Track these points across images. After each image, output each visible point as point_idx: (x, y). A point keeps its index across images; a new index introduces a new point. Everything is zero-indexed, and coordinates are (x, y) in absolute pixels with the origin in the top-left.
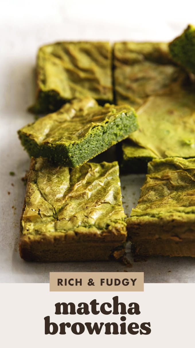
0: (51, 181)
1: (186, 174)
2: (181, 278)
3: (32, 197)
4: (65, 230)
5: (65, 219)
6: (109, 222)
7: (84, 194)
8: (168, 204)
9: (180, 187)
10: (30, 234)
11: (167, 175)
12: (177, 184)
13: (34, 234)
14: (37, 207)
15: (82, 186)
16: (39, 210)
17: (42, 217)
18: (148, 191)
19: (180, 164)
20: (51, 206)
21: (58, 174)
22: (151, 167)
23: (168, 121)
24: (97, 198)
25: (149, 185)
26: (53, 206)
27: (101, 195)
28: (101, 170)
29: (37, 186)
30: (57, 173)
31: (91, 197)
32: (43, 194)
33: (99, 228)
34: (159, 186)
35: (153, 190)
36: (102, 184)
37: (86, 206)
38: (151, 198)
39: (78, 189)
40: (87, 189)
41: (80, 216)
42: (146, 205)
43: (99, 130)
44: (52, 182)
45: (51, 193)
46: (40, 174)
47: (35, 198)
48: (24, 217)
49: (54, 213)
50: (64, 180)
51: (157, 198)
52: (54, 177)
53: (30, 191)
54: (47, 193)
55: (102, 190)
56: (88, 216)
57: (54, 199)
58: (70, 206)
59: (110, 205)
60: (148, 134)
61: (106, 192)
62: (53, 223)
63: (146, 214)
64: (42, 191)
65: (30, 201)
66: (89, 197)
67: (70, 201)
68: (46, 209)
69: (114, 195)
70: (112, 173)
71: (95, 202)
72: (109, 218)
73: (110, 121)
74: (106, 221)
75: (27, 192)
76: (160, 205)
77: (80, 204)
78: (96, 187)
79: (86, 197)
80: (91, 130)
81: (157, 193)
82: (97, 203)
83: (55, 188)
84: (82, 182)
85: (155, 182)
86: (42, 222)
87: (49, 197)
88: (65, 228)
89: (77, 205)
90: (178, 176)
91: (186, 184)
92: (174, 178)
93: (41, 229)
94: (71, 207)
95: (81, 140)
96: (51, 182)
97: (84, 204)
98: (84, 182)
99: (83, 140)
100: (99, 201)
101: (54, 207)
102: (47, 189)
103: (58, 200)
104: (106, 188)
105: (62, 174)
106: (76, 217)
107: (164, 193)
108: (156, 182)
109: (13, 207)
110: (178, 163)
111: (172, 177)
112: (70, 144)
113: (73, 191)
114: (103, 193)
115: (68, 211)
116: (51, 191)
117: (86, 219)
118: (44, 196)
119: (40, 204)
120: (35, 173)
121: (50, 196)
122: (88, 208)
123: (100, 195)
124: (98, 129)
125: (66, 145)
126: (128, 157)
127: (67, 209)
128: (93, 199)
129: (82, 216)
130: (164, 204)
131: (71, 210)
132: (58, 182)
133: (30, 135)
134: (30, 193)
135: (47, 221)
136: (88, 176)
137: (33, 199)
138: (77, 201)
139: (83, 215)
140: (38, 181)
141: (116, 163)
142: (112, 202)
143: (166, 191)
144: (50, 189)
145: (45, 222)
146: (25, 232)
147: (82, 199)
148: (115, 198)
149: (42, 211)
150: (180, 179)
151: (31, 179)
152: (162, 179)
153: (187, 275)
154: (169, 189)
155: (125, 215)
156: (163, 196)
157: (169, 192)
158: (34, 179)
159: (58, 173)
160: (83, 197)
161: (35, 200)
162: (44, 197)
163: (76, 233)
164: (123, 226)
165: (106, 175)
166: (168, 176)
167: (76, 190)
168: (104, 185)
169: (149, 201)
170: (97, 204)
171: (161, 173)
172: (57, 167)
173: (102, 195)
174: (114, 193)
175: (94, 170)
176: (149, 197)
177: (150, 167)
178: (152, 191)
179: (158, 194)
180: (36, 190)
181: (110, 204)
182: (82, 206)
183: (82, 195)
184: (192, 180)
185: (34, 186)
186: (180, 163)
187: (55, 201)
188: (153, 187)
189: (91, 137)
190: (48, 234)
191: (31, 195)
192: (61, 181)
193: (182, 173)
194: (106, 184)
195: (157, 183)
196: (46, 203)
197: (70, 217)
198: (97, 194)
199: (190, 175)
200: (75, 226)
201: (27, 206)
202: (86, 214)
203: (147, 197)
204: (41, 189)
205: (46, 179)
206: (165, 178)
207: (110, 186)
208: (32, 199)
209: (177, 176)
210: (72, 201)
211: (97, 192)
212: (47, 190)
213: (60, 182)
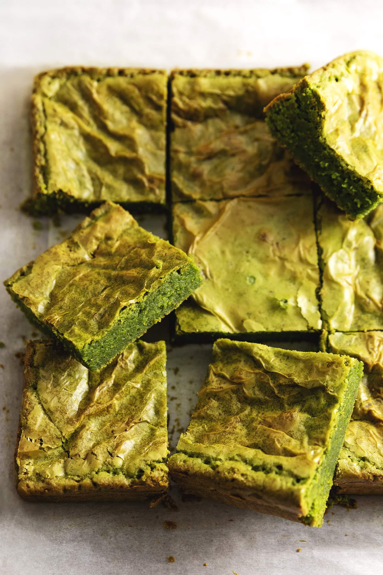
0: (59, 385)
1: (268, 380)
2: (246, 531)
3: (30, 417)
4: (78, 476)
5: (80, 456)
6: (143, 466)
7: (110, 406)
8: (234, 435)
9: (257, 401)
10: (30, 479)
11: (239, 376)
12: (253, 396)
13: (35, 480)
14: (39, 435)
15: (106, 392)
16: (41, 440)
17: (46, 451)
18: (209, 399)
19: (261, 359)
20: (60, 433)
21: (70, 369)
22: (218, 350)
23: (255, 255)
24: (129, 412)
25: (210, 389)
26: (61, 433)
27: (136, 406)
28: (138, 358)
29: (38, 395)
30: (69, 367)
31: (120, 410)
32: (47, 411)
33: (128, 475)
34: (226, 393)
35: (216, 399)
36: (138, 386)
37: (111, 430)
38: (211, 413)
39: (100, 398)
40: (114, 399)
41: (101, 453)
42: (203, 427)
43: (132, 310)
44: (61, 387)
45: (59, 408)
46: (42, 372)
47: (34, 418)
48: (20, 453)
49: (64, 441)
50: (79, 380)
51: (220, 414)
52: (62, 378)
53: (27, 406)
54: (52, 409)
55: (138, 397)
56: (113, 454)
57: (64, 418)
58: (87, 430)
59: (148, 424)
60: (219, 283)
61: (143, 401)
62: (62, 461)
63: (199, 455)
64: (45, 405)
65: (27, 424)
66: (117, 410)
67: (88, 420)
68: (51, 439)
69: (155, 405)
70: (154, 365)
71: (125, 422)
72: (143, 459)
73: (150, 291)
74: (139, 463)
75: (22, 406)
76: (222, 434)
77: (102, 425)
78: (128, 393)
79: (111, 411)
80: (120, 313)
81: (222, 404)
82: (128, 424)
83: (65, 398)
84: (107, 383)
85: (220, 384)
86: (46, 457)
87: (56, 416)
88: (79, 473)
89: (98, 427)
90: (256, 380)
91: (266, 397)
92: (249, 384)
93: (44, 472)
94: (88, 432)
95: (103, 333)
96: (58, 388)
97: (108, 424)
98: (111, 382)
99: (106, 333)
100: (131, 421)
101: (64, 435)
102: (53, 401)
103: (70, 421)
104: (144, 393)
105: (76, 369)
106: (96, 455)
107: (232, 408)
108: (222, 385)
109: (4, 409)
110: (258, 358)
111: (246, 381)
112: (85, 345)
113: (92, 404)
114: (138, 403)
115: (84, 440)
116: (60, 405)
117: (109, 460)
118: (49, 413)
119: (41, 429)
120: (33, 373)
121: (57, 414)
122: (114, 432)
123: (133, 407)
124: (130, 309)
125: (78, 348)
126: (183, 331)
127: (82, 435)
128: (122, 414)
129: (105, 453)
130: (227, 435)
131: (89, 437)
132: (70, 385)
133: (24, 298)
134: (27, 410)
135: (53, 456)
136: (117, 371)
137: (32, 421)
138: (99, 418)
139: (105, 450)
140: (39, 387)
141: (162, 345)
142: (152, 419)
143: (235, 405)
144: (57, 400)
145: (51, 457)
146: (22, 476)
147: (106, 414)
148: (157, 412)
149: (46, 441)
150: (258, 387)
151: (27, 384)
152: (231, 381)
153: (256, 528)
154: (240, 401)
155: (168, 451)
156: (230, 412)
157: (239, 405)
158: (32, 383)
159: (71, 367)
160: (108, 411)
161: (34, 422)
162: (48, 415)
163: (95, 484)
164: (162, 474)
165: (144, 371)
166: (240, 378)
167: (97, 400)
168: (141, 386)
169: (209, 418)
170: (129, 426)
171: (231, 368)
172: (68, 356)
173: (137, 408)
174: (156, 402)
175: (127, 358)
176: (208, 412)
177: (216, 351)
178: (214, 399)
179: (223, 407)
180: (35, 405)
181: (148, 422)
182: (106, 430)
183: (106, 409)
184: (274, 393)
185: (32, 397)
186: (261, 356)
187: (65, 423)
188: (217, 394)
189: (119, 324)
190: (54, 483)
191: (29, 414)
192: (74, 382)
193: (262, 377)
194: (145, 384)
195: (222, 388)
196: (51, 427)
197: (86, 451)
198: (129, 404)
199: (274, 383)
200: (93, 471)
201: (23, 431)
202: (110, 449)
203: (205, 411)
204: (44, 402)
205: (51, 382)
206: (235, 381)
207: (150, 390)
208: (30, 421)
209: (253, 381)
210: (92, 420)
211: (130, 400)
212: (53, 404)
213: (73, 386)
